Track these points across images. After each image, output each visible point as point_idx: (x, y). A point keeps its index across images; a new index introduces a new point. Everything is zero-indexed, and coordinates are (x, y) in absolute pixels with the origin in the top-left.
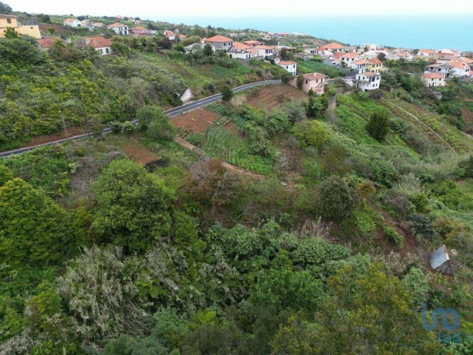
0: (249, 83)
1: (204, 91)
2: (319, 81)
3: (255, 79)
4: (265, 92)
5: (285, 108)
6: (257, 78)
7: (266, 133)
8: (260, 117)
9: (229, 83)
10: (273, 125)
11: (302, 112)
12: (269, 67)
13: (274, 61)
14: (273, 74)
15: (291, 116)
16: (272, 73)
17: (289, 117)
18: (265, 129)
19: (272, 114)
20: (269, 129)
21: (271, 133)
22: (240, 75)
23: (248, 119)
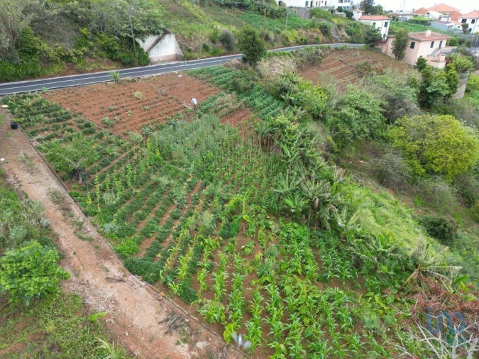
0: (306, 43)
1: (211, 46)
2: (436, 44)
3: (317, 39)
4: (333, 60)
5: (374, 86)
6: (321, 37)
7: (330, 138)
8: (318, 101)
9: (267, 38)
10: (347, 121)
11: (411, 96)
12: (342, 22)
13: (352, 14)
14: (349, 33)
15: (386, 103)
16: (347, 32)
17: (381, 106)
18: (328, 130)
19: (346, 97)
20: (337, 130)
21: (340, 138)
22: (289, 29)
23: (291, 102)
